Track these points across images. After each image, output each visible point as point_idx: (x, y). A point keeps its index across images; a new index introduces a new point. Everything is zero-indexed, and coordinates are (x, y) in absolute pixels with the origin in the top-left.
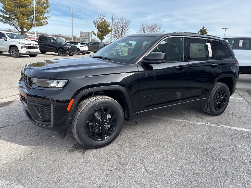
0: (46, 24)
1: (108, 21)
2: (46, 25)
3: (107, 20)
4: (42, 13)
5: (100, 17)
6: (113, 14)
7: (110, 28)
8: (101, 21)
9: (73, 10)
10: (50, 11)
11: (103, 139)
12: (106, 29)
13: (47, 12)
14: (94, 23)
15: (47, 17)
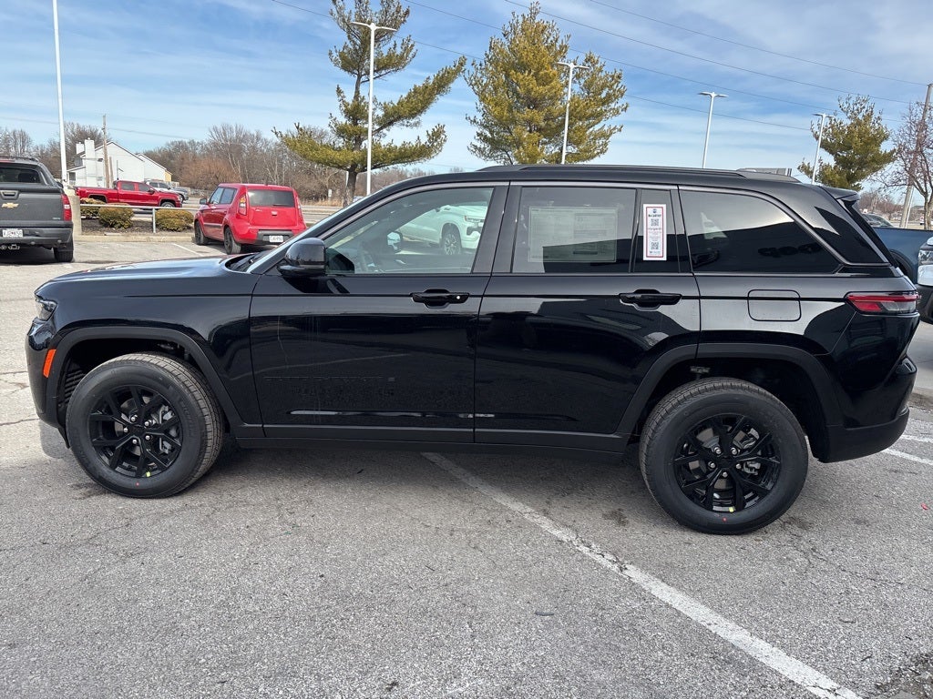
0: (603, 152)
1: (882, 117)
2: (602, 155)
3: (876, 114)
4: (598, 116)
5: (846, 106)
6: (929, 86)
7: (886, 147)
8: (849, 122)
9: (713, 95)
10: (626, 108)
11: (139, 475)
12: (867, 152)
13: (616, 112)
14: (816, 129)
15: (614, 129)
